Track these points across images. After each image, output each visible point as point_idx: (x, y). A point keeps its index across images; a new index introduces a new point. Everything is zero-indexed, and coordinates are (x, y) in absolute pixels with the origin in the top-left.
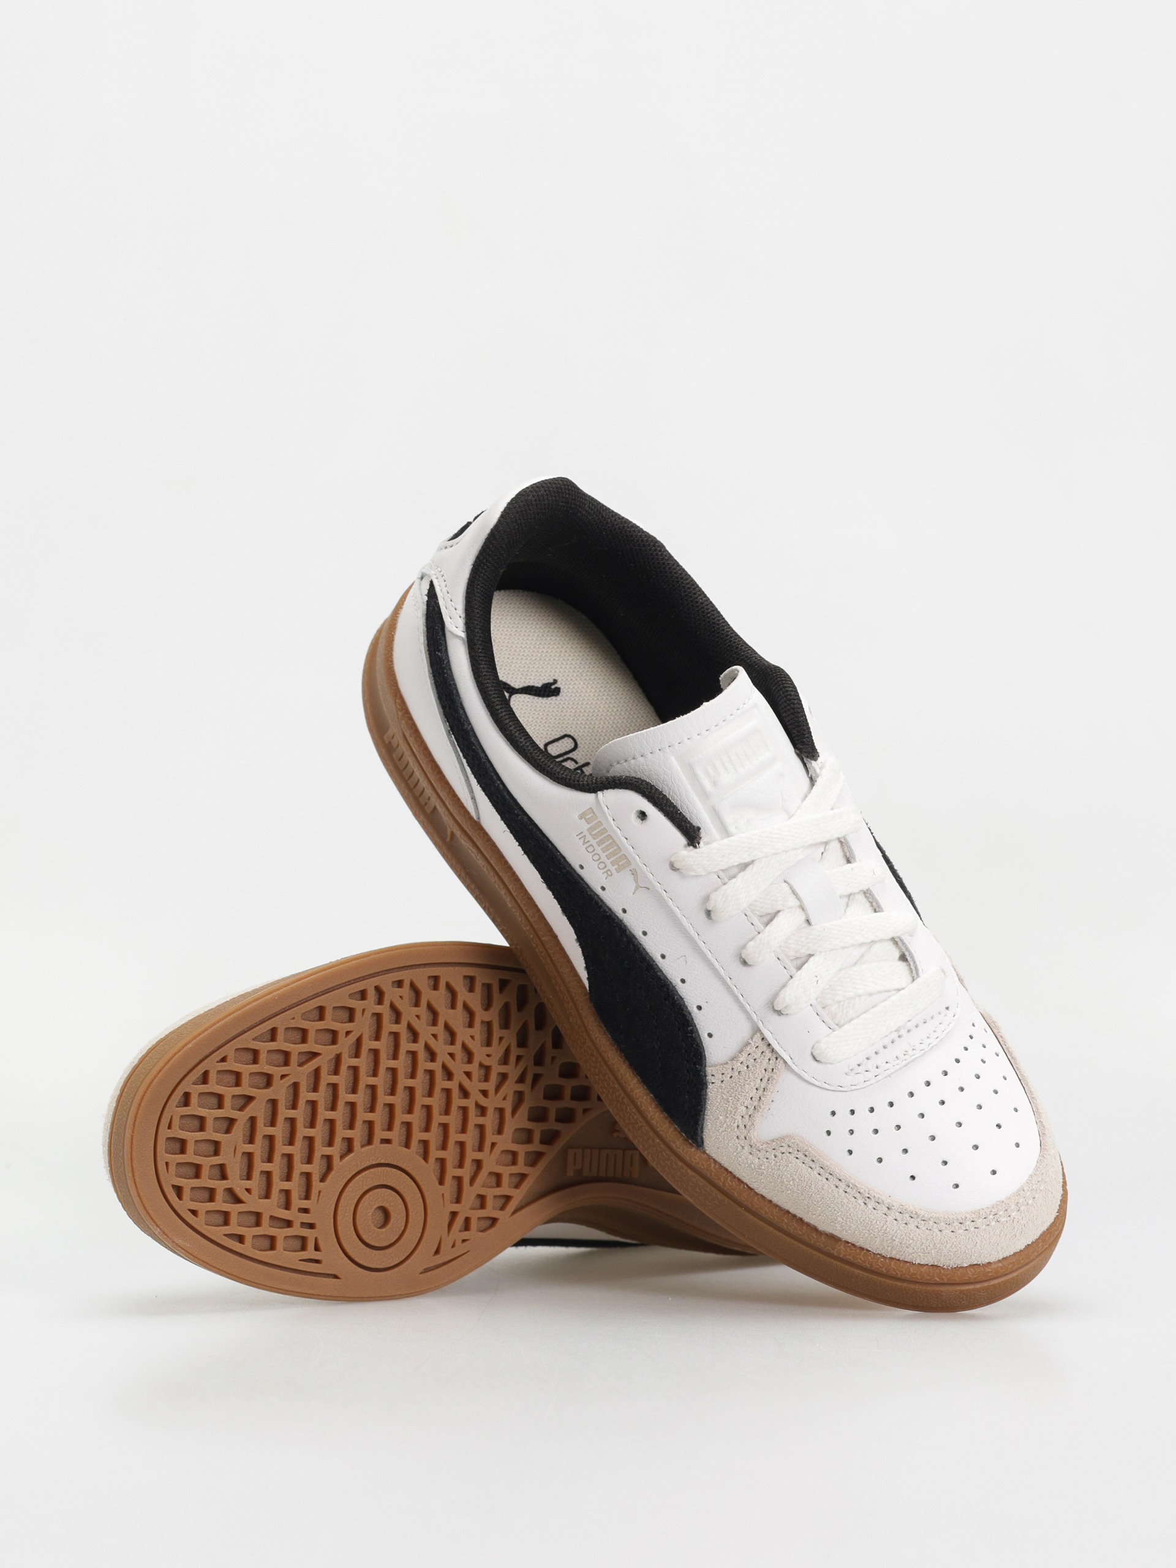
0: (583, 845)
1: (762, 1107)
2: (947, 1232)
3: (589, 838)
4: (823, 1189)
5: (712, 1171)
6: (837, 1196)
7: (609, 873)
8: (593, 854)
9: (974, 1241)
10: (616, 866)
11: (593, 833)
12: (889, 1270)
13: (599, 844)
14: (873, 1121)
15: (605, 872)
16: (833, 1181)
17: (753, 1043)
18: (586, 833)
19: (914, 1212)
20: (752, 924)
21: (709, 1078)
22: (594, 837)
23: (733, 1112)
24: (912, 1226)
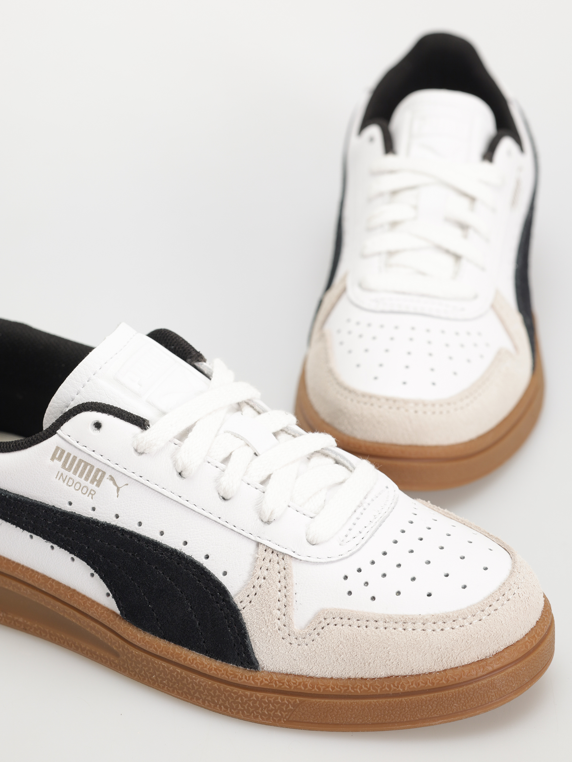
0: (64, 482)
1: (290, 600)
2: (475, 621)
3: (66, 473)
4: (368, 635)
5: (276, 681)
6: (380, 634)
7: (92, 494)
8: (74, 485)
9: (499, 621)
10: (95, 483)
11: (67, 467)
12: (448, 680)
13: (75, 472)
14: (378, 569)
15: (89, 495)
16: (372, 624)
17: (260, 556)
18: (63, 471)
19: (445, 616)
20: (217, 467)
21: (240, 606)
22: (69, 469)
23: (270, 619)
24: (448, 629)
